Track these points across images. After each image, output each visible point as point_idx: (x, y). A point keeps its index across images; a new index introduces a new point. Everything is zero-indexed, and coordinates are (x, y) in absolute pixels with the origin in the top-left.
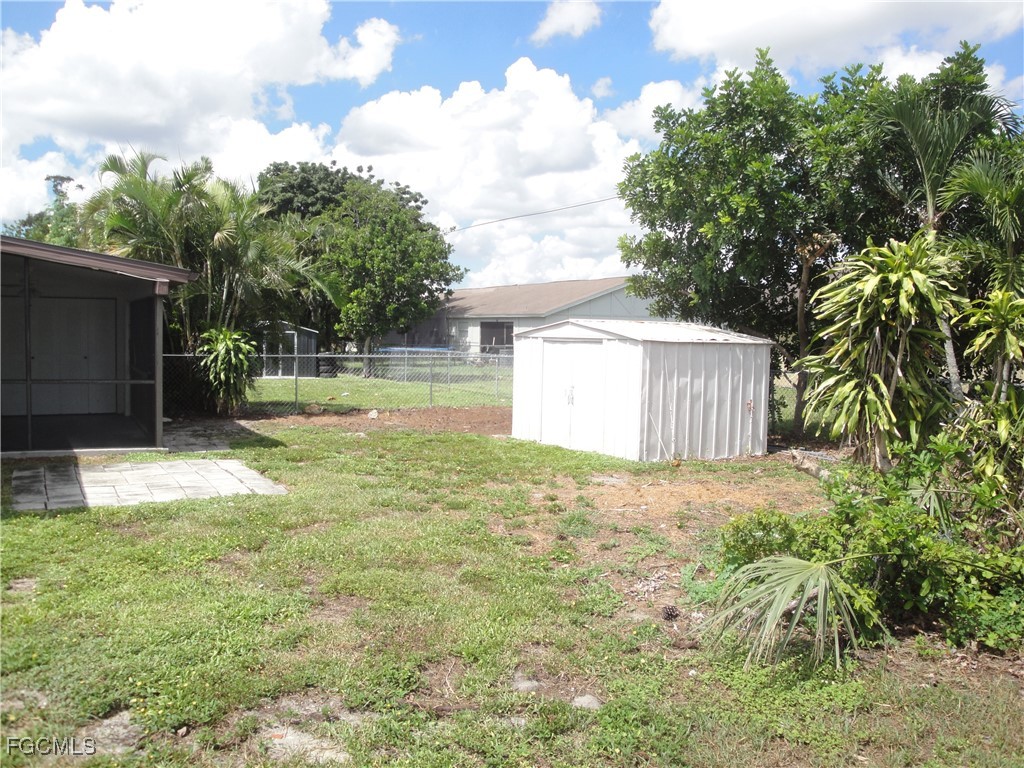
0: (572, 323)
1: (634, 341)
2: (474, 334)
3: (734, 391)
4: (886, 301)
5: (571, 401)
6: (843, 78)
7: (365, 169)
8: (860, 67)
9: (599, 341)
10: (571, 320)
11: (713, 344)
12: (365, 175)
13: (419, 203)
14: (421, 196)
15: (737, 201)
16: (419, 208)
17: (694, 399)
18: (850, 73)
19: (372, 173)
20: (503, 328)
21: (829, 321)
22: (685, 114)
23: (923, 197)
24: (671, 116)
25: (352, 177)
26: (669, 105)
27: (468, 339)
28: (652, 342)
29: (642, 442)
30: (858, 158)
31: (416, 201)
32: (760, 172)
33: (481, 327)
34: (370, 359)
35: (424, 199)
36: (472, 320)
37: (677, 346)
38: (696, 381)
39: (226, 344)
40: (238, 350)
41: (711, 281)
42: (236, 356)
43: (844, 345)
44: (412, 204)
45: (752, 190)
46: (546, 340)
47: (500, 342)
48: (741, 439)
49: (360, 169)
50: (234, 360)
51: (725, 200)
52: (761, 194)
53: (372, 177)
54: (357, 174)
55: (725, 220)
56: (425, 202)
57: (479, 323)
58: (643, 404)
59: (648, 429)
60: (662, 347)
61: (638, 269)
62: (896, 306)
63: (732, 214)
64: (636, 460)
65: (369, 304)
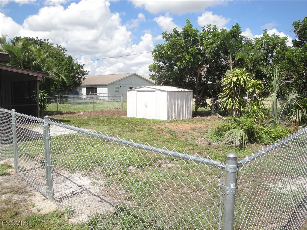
0: (146, 87)
1: (165, 91)
2: (84, 91)
3: (186, 103)
4: (238, 82)
5: (146, 106)
6: (207, 27)
7: (46, 40)
8: (211, 25)
9: (154, 91)
10: (146, 86)
11: (181, 92)
12: (46, 42)
13: (64, 51)
14: (65, 49)
15: (187, 57)
16: (64, 52)
17: (178, 105)
18: (208, 26)
19: (48, 41)
20: (94, 88)
21: (225, 86)
22: (170, 34)
23: (230, 58)
24: (166, 35)
25: (43, 42)
26: (166, 32)
27: (82, 92)
28: (169, 91)
29: (167, 115)
30: (216, 49)
31: (63, 50)
32: (192, 50)
33: (86, 88)
34: (61, 98)
35: (66, 50)
36: (84, 86)
37: (174, 92)
38: (178, 101)
39: (41, 94)
40: (44, 96)
41: (176, 76)
42: (43, 97)
43: (228, 91)
44: (62, 51)
45: (190, 55)
46: (137, 91)
47: (93, 92)
48: (187, 114)
49: (45, 40)
50: (43, 99)
51: (183, 57)
52: (192, 55)
53: (49, 42)
54: (43, 41)
55: (184, 61)
56: (66, 51)
57: (85, 87)
58: (167, 106)
59: (169, 112)
60: (171, 92)
61: (154, 73)
62: (240, 83)
63: (185, 60)
64: (166, 120)
65: (61, 82)
